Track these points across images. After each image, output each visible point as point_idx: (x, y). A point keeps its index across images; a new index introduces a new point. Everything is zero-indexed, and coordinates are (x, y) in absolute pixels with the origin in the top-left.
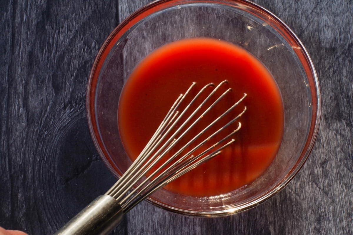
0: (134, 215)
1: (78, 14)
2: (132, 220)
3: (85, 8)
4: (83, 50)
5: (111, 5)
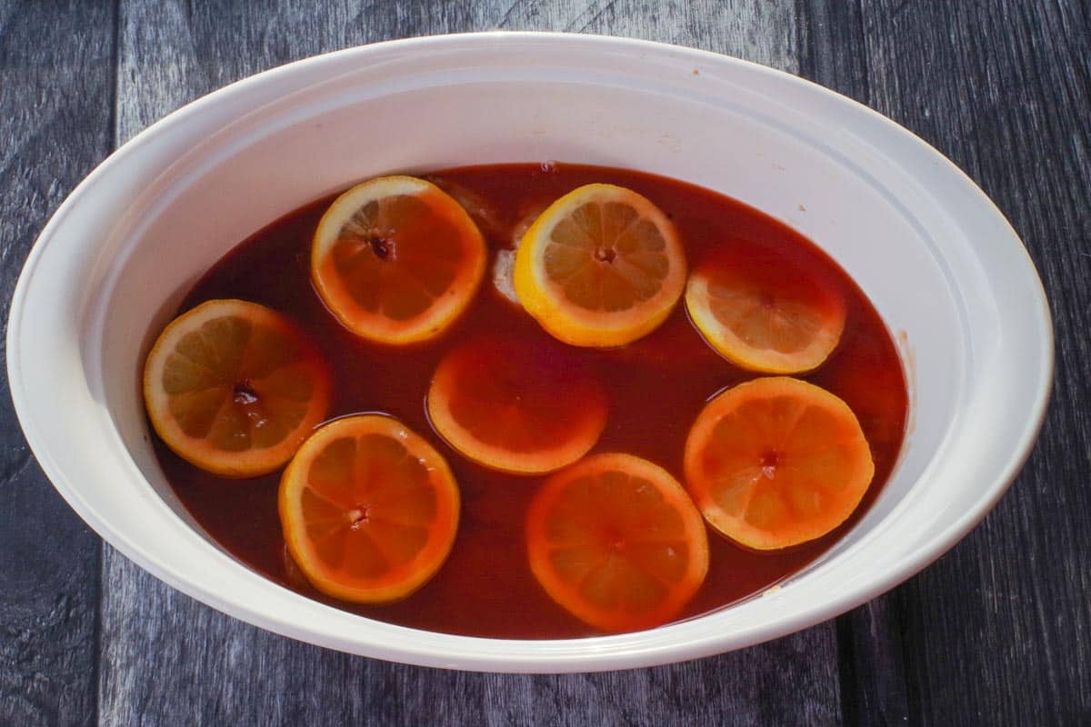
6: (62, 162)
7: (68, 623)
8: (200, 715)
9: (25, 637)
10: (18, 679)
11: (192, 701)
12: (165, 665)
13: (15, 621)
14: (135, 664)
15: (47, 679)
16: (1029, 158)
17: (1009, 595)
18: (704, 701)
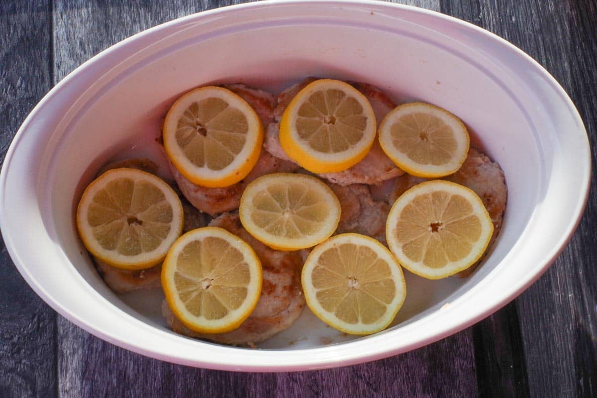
6: (24, 67)
7: (39, 331)
8: (115, 380)
9: (15, 339)
10: (12, 364)
11: (111, 373)
12: (94, 352)
13: (9, 331)
14: (78, 353)
15: (29, 363)
17: (568, 294)
18: (398, 361)
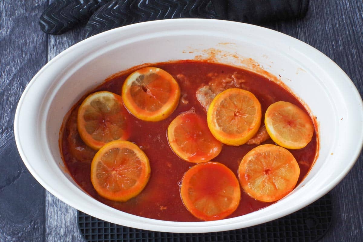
0: (51, 214)
1: (17, 61)
2: (50, 218)
3: (22, 57)
4: (19, 89)
5: (43, 56)
6: (30, 76)
7: (34, 230)
9: (20, 234)
13: (17, 229)
16: (353, 68)
17: (350, 215)
